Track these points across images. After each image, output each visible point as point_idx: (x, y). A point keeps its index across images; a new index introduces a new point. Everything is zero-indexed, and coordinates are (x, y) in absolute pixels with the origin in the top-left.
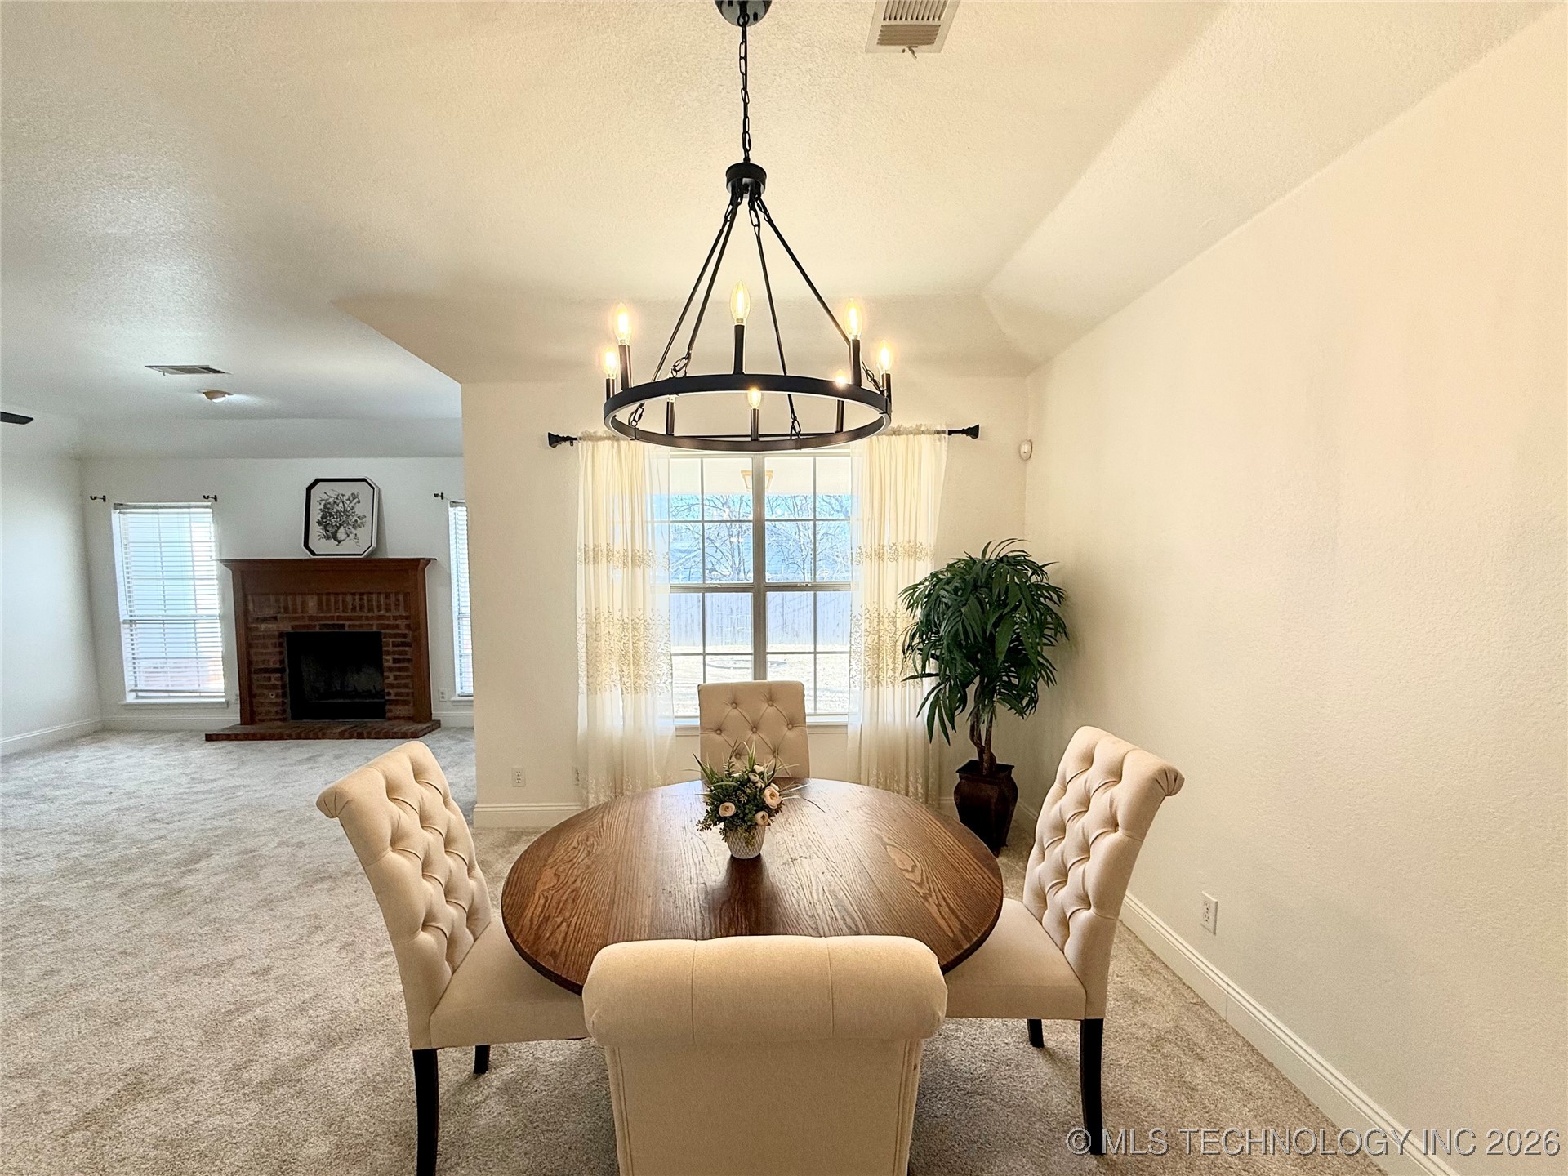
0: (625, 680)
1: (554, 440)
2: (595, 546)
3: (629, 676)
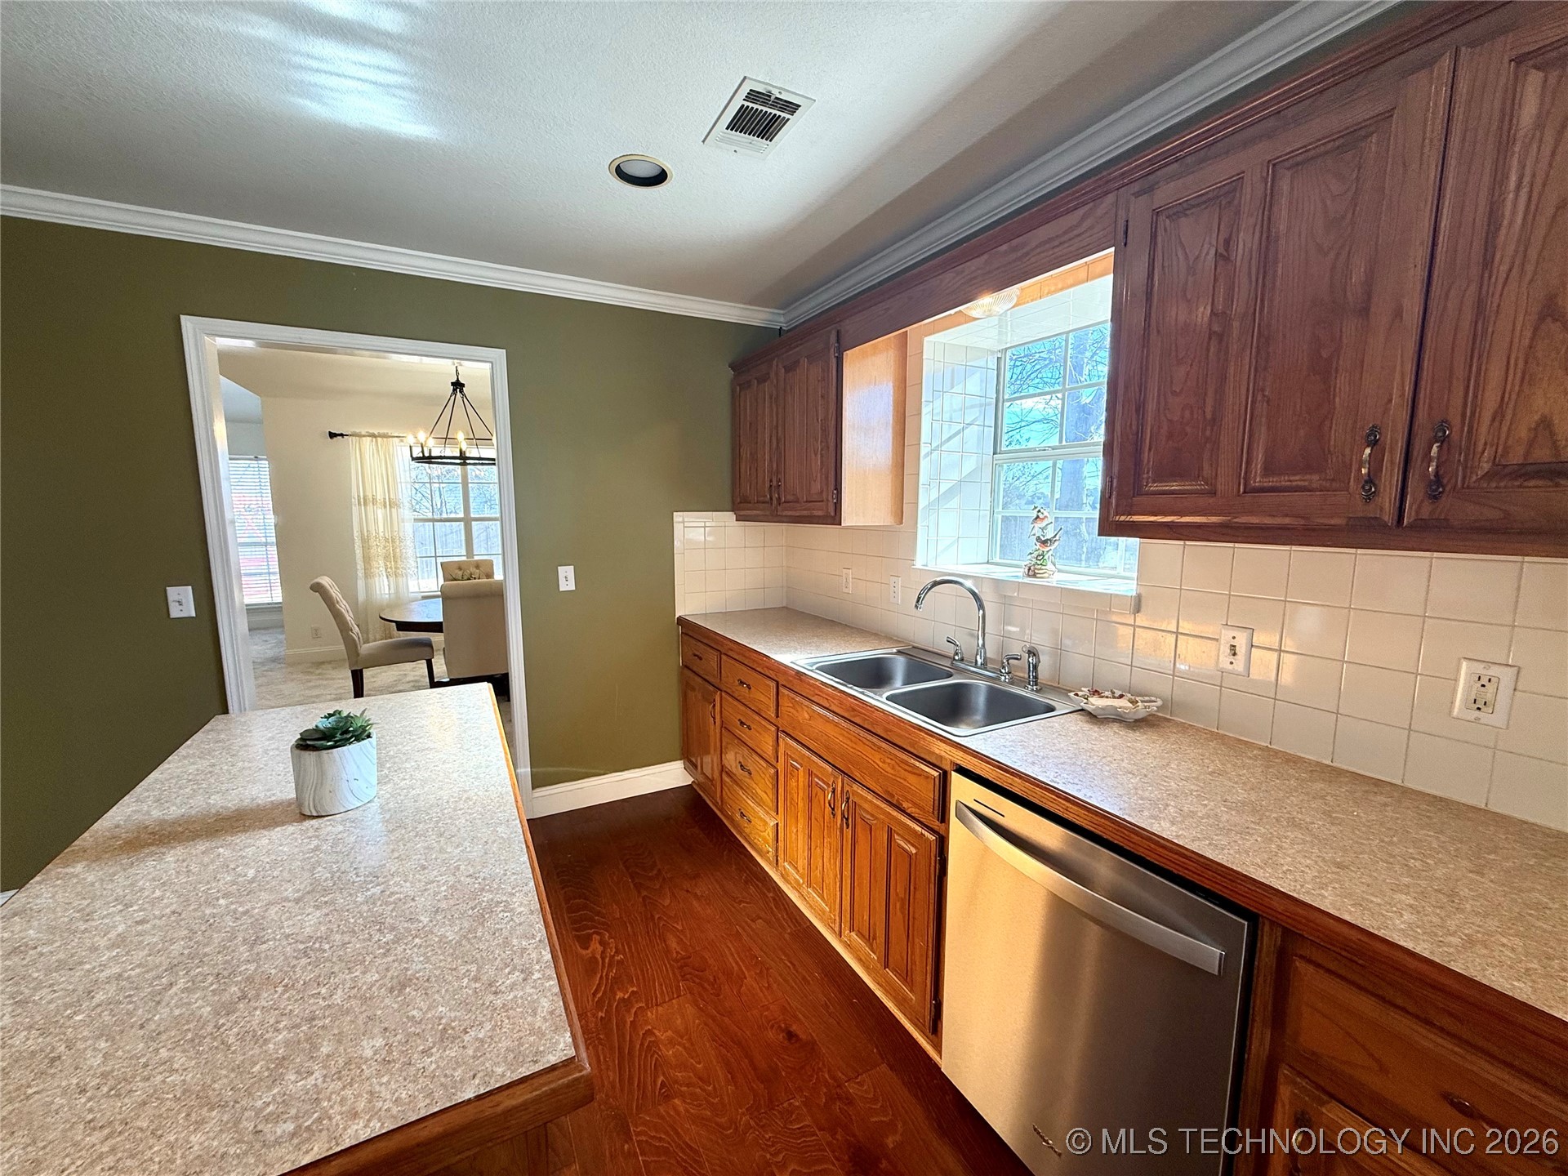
0: (389, 570)
1: (332, 435)
2: (364, 497)
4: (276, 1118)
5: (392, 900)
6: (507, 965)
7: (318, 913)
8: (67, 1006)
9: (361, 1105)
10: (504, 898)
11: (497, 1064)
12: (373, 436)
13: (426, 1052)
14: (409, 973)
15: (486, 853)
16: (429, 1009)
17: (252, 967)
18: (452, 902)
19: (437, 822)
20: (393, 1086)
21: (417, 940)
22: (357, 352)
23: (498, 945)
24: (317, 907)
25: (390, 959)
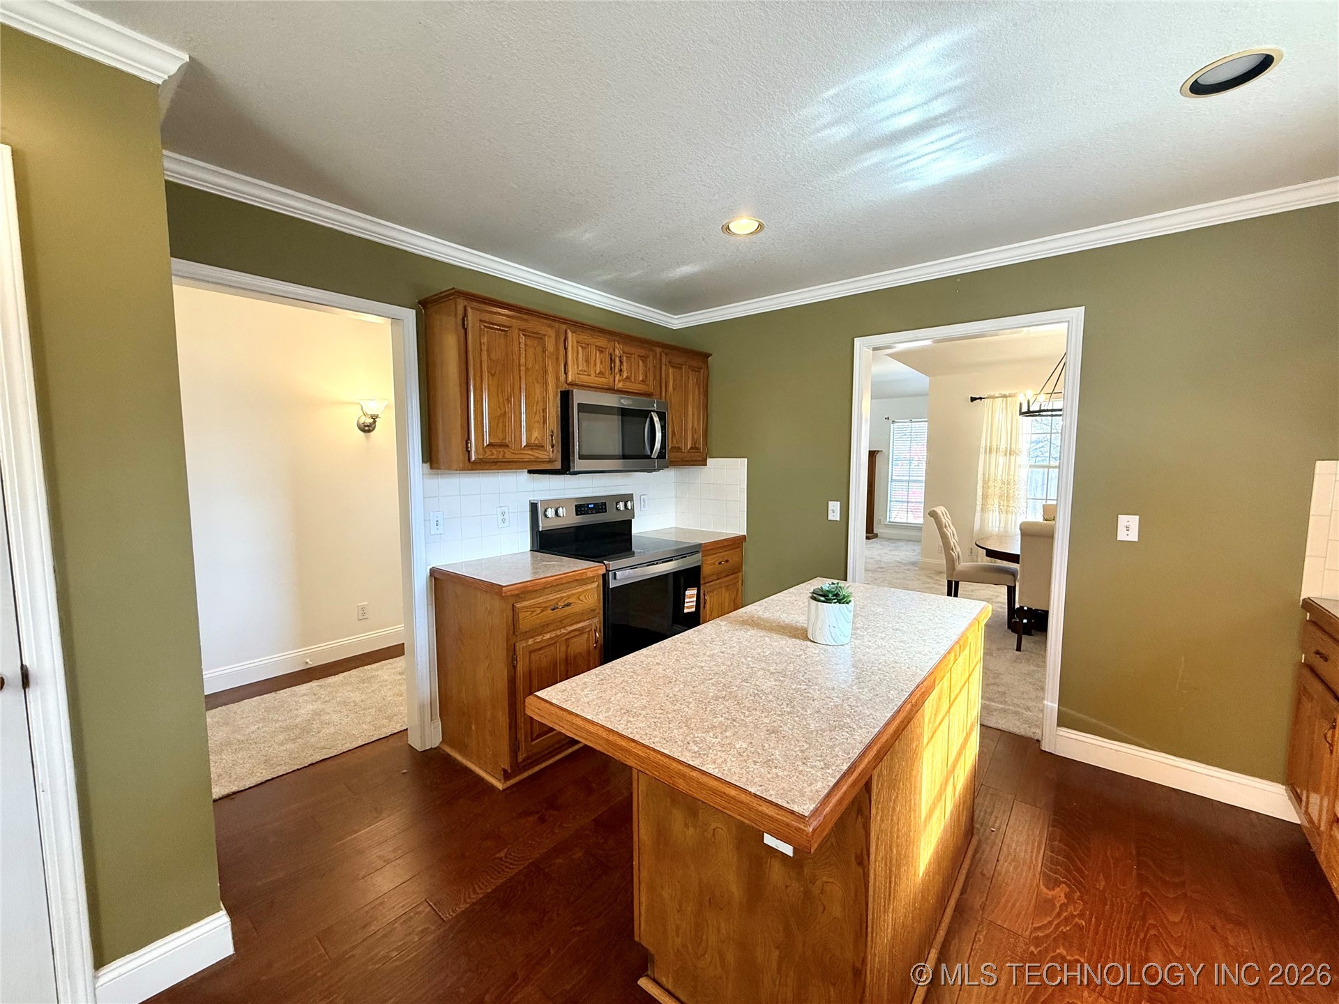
0: (1001, 507)
1: (973, 399)
2: (990, 446)
3: (1003, 506)
4: (696, 743)
5: (805, 695)
6: (821, 756)
7: (774, 683)
8: (685, 668)
9: (719, 761)
10: (855, 727)
11: (773, 790)
12: (1005, 396)
13: (755, 762)
14: (781, 729)
15: (871, 700)
16: (773, 748)
17: (736, 689)
18: (828, 712)
19: (863, 671)
20: (733, 764)
21: (797, 719)
22: (1000, 332)
23: (828, 745)
24: (776, 680)
25: (779, 718)
